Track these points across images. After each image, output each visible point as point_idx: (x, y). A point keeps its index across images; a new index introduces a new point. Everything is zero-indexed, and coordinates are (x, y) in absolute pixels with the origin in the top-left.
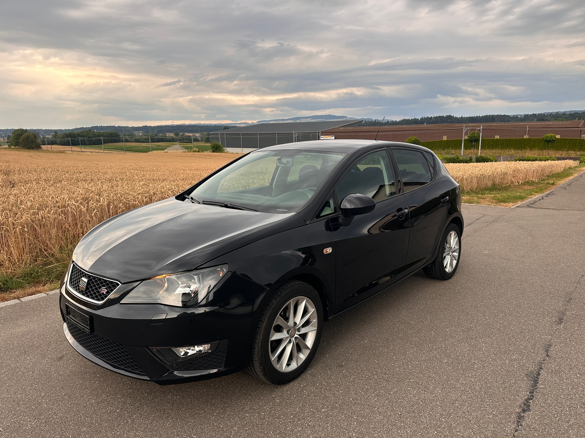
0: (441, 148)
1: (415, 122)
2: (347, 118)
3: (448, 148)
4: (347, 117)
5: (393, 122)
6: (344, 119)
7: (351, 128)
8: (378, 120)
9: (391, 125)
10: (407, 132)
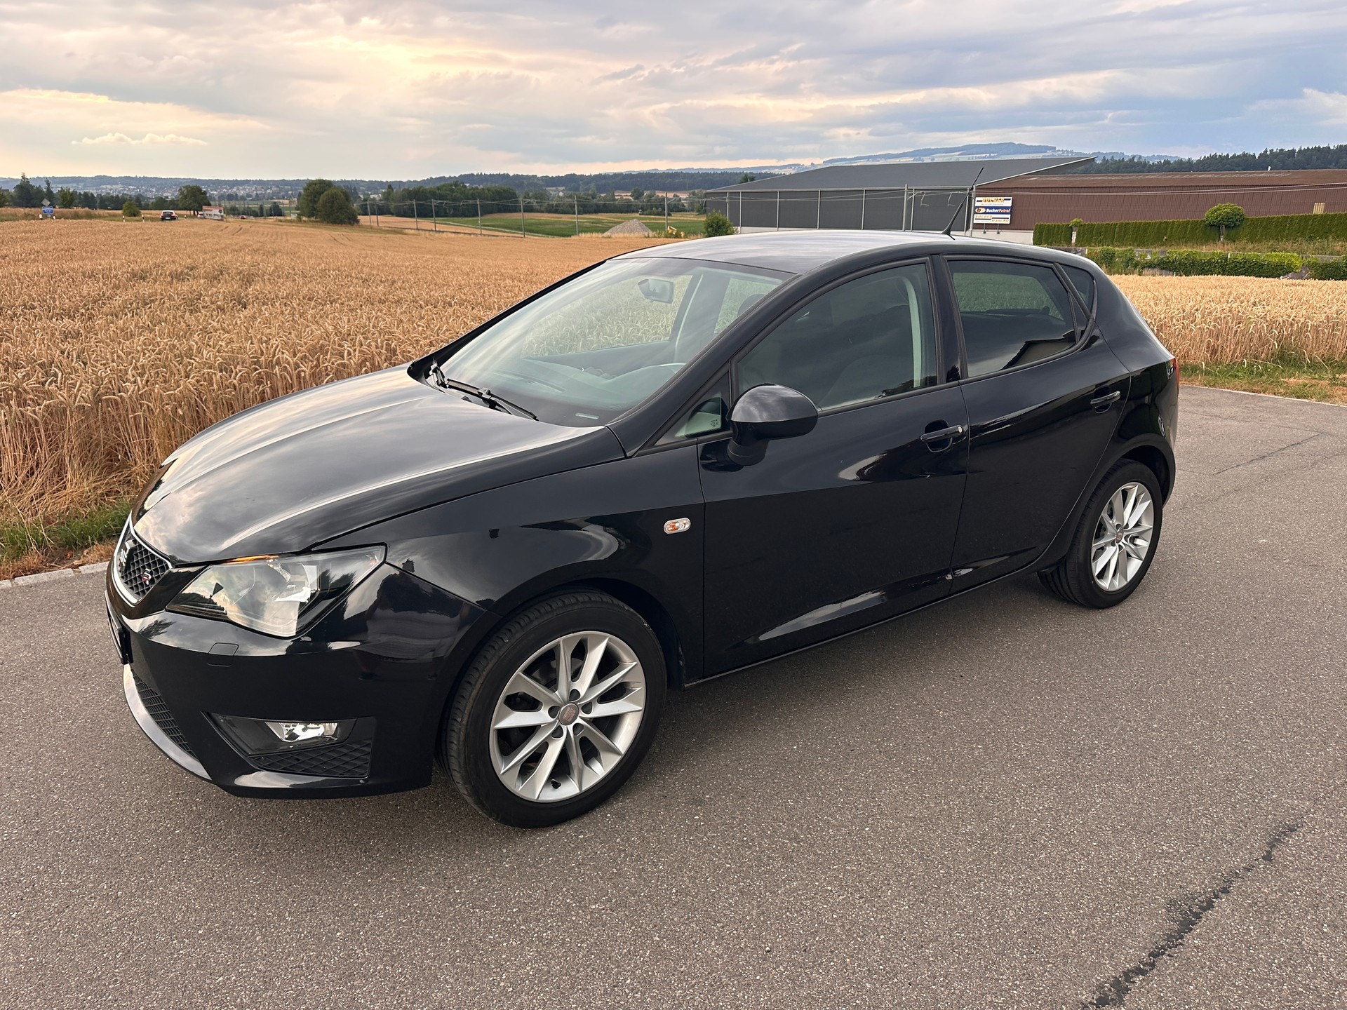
0: (1303, 235)
1: (1245, 162)
2: (1055, 151)
3: (1324, 235)
4: (1055, 148)
5: (1180, 162)
6: (1049, 154)
7: (1057, 179)
8: (1140, 157)
9: (1173, 170)
10: (1211, 192)
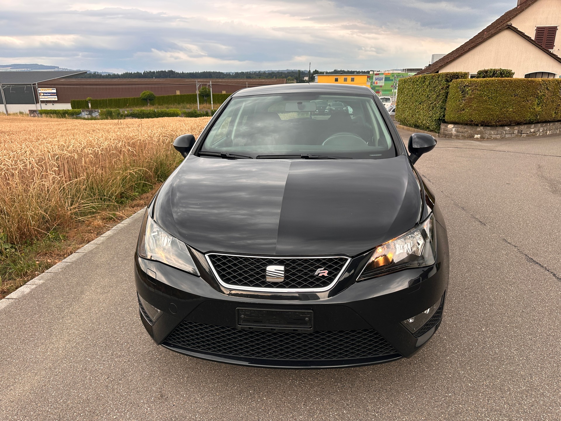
1: (138, 75)
2: (59, 69)
4: (59, 67)
5: (114, 75)
6: (56, 70)
7: (74, 80)
8: (98, 72)
9: (113, 78)
10: (140, 86)
